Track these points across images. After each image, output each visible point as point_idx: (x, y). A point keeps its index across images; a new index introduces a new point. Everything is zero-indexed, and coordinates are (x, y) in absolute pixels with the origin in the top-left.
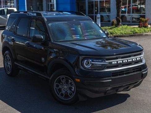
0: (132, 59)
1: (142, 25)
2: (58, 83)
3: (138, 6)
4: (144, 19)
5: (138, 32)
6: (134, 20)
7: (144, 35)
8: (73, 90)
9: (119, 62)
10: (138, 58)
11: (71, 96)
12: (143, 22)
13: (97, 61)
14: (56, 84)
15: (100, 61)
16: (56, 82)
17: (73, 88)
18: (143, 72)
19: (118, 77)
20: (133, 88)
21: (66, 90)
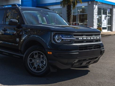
0: (94, 38)
2: (31, 58)
8: (44, 63)
9: (84, 38)
10: (98, 37)
11: (42, 68)
14: (30, 59)
16: (30, 57)
17: (45, 61)
19: (84, 51)
20: (93, 63)
21: (38, 64)
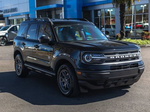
0: (129, 55)
1: (145, 38)
3: (142, 24)
4: (147, 33)
5: (140, 44)
6: (138, 35)
7: (146, 47)
9: (116, 57)
10: (135, 55)
12: (146, 35)
13: (97, 55)
14: (61, 78)
15: (99, 56)
18: (140, 68)
19: (116, 70)
21: (66, 83)
